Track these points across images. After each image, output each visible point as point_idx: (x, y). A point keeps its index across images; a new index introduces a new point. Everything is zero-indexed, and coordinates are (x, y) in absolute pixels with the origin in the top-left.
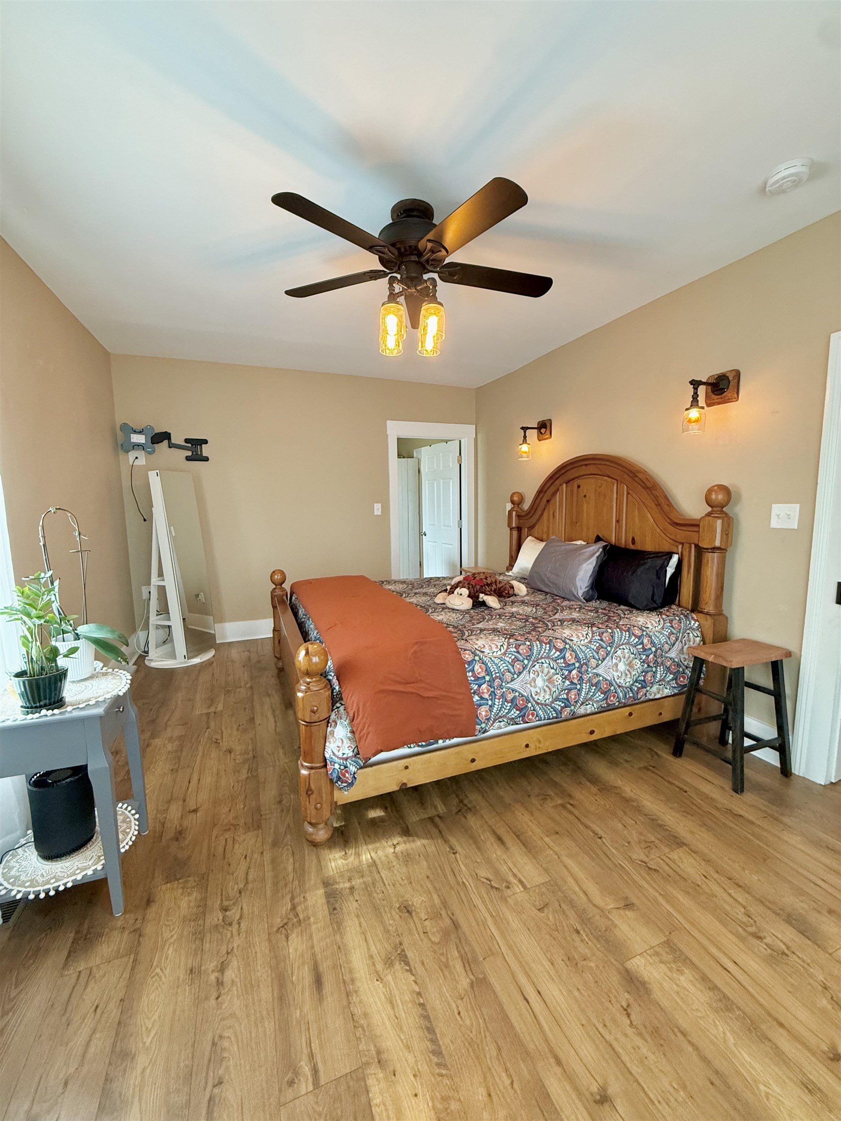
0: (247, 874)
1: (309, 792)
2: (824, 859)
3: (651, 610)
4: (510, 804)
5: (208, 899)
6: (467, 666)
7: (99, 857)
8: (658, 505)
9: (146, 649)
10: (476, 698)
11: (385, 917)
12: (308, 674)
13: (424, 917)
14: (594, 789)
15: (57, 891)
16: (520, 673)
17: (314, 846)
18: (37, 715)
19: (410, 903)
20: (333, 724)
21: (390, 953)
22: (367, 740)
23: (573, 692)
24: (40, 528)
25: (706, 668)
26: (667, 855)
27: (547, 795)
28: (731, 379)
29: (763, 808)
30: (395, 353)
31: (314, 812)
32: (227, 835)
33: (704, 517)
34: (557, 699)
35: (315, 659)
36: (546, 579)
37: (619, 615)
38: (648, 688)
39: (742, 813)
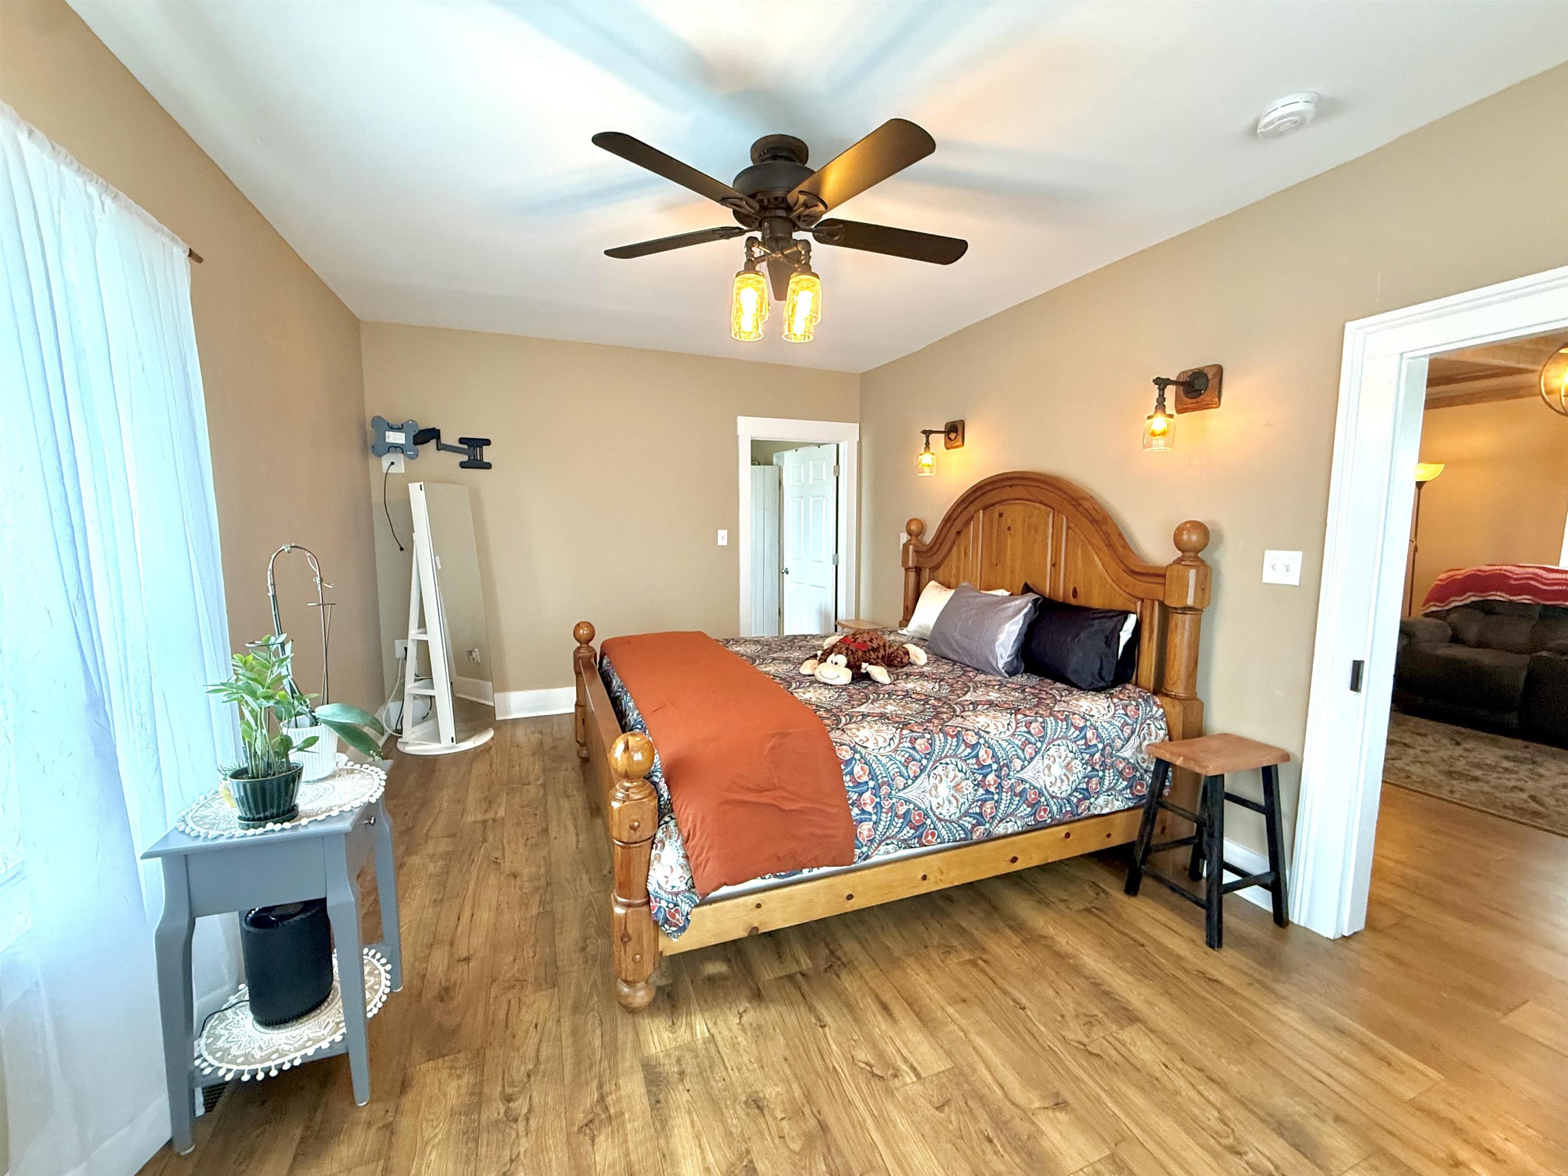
0: (538, 1050)
1: (625, 938)
2: (1330, 1045)
3: (1099, 690)
4: (899, 958)
5: (485, 1084)
6: (843, 767)
7: (338, 1024)
8: (1110, 545)
9: (399, 727)
10: (855, 811)
11: (727, 1115)
12: (627, 776)
13: (780, 1115)
14: (1016, 940)
15: (281, 1070)
16: (916, 777)
17: (630, 1012)
18: (261, 830)
19: (761, 1095)
20: (659, 845)
21: (733, 1165)
22: (706, 870)
23: (989, 805)
24: (269, 573)
25: (1172, 772)
26: (1114, 1034)
27: (952, 947)
28: (1210, 376)
29: (1246, 969)
30: (752, 338)
31: (631, 967)
32: (510, 995)
33: (1171, 565)
34: (966, 814)
35: (638, 757)
36: (954, 643)
37: (1054, 697)
38: (1092, 800)
39: (1220, 978)
